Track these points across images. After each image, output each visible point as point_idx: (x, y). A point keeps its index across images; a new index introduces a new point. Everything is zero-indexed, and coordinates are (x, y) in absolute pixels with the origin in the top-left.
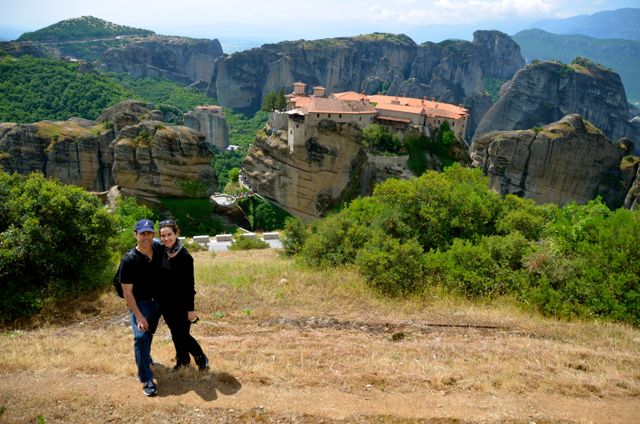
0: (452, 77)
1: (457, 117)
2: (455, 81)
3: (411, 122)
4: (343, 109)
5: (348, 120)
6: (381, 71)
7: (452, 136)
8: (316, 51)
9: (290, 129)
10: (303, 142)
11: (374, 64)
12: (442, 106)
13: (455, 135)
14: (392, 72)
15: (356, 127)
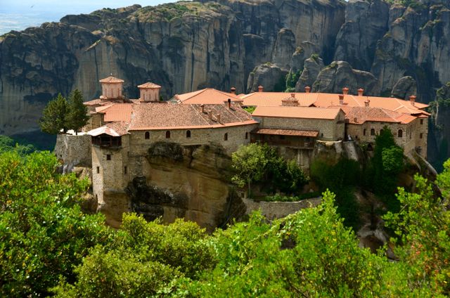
0: (413, 52)
1: (407, 120)
2: (419, 60)
3: (320, 136)
4: (194, 119)
5: (203, 141)
6: (282, 53)
7: (400, 155)
8: (161, 24)
9: (95, 163)
10: (120, 185)
11: (268, 42)
12: (377, 102)
13: (406, 153)
14: (302, 52)
15: (220, 152)
